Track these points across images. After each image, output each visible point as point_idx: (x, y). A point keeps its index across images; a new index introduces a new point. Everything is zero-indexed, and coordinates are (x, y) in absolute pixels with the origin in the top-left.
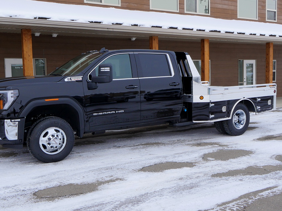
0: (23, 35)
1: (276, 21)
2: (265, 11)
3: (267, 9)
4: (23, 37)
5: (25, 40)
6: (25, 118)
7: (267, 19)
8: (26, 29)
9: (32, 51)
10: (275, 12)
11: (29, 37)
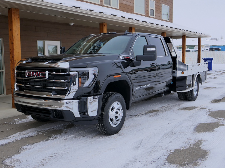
0: (13, 14)
1: (154, 17)
2: (149, 9)
3: (150, 8)
4: (13, 15)
5: (14, 19)
6: (102, 94)
7: (150, 15)
8: (15, 8)
9: (20, 30)
10: (154, 10)
11: (17, 17)
